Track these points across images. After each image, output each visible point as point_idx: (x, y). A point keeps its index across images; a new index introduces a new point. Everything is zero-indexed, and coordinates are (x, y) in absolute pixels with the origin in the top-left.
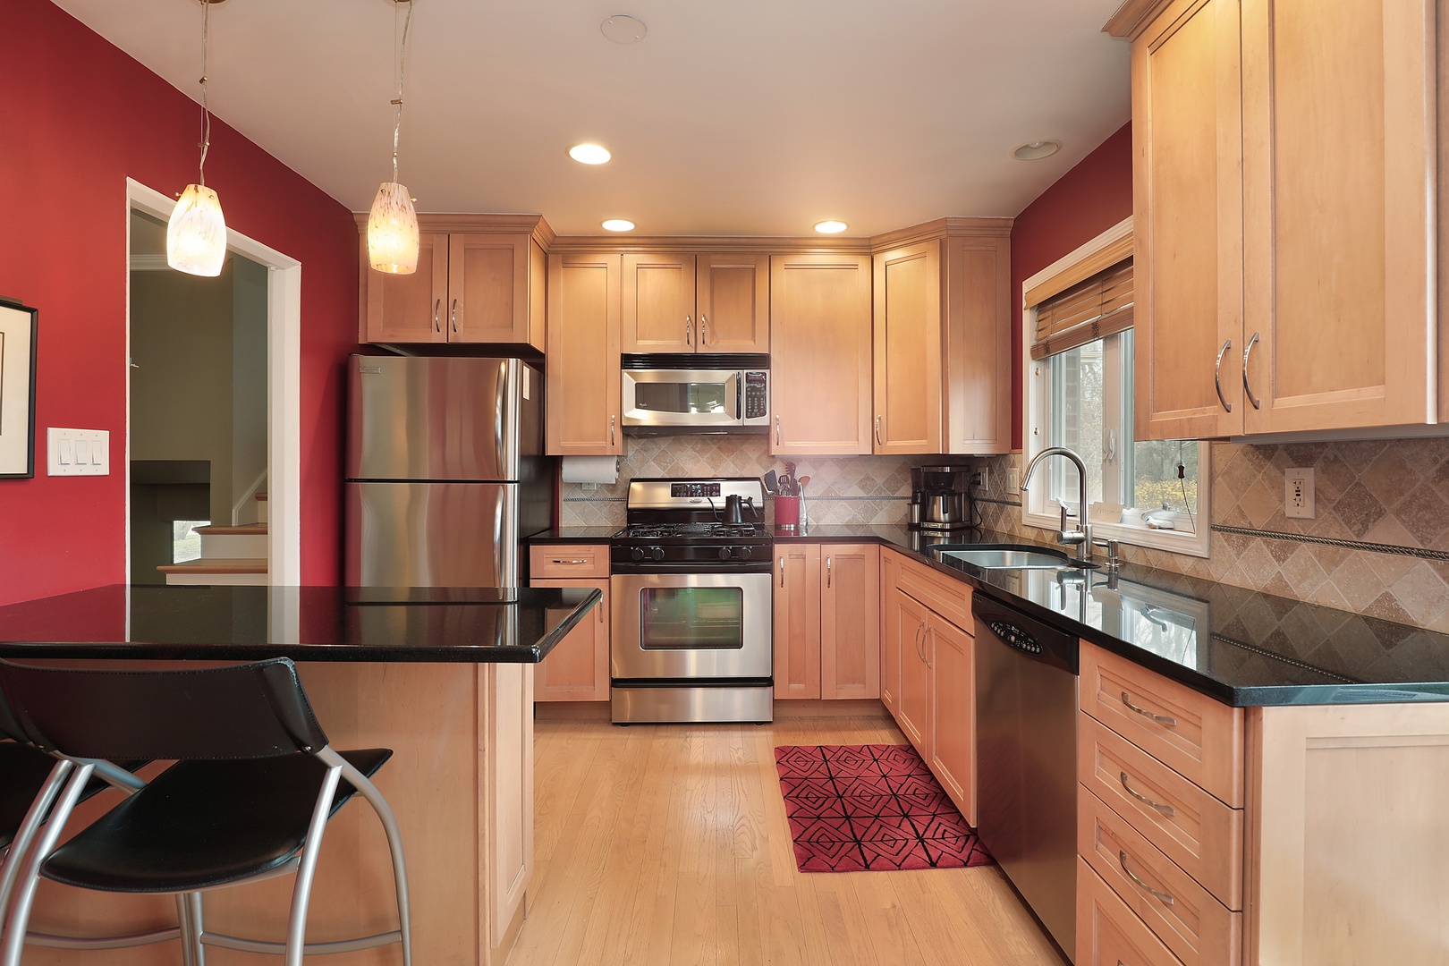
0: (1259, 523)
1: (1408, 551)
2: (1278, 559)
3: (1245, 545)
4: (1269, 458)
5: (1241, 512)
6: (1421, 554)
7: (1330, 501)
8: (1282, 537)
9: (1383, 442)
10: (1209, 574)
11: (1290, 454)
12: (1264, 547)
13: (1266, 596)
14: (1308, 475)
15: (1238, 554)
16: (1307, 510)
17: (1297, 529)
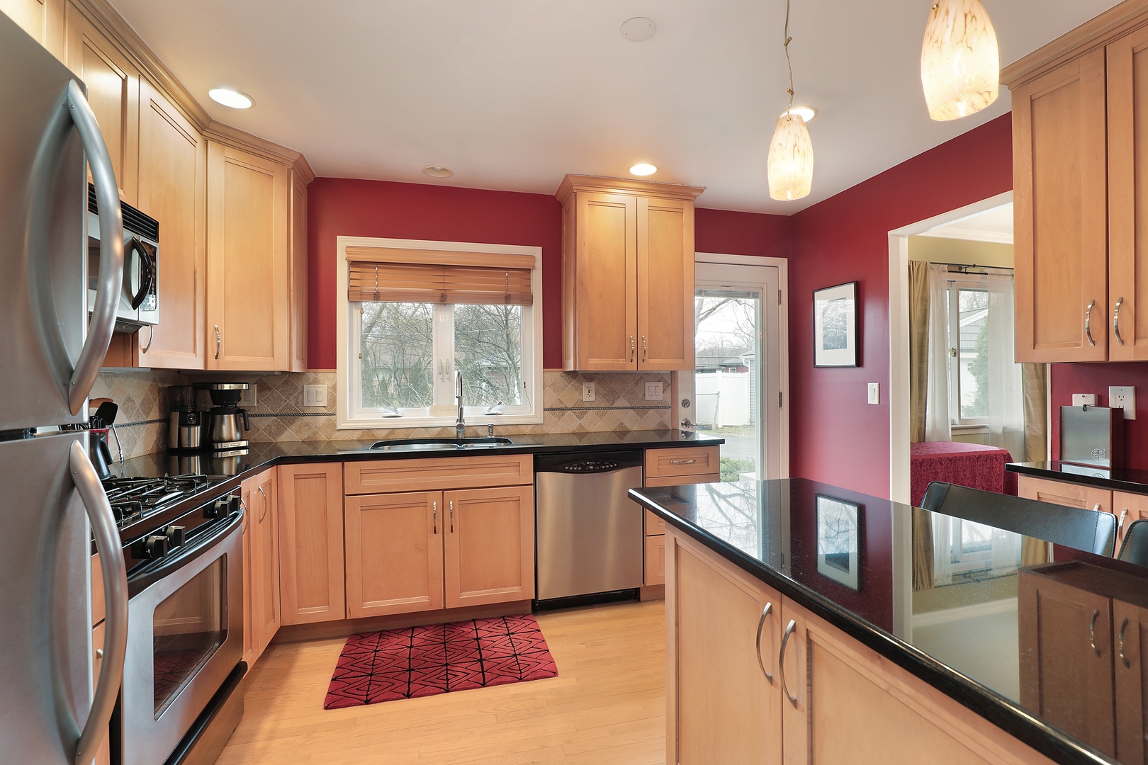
0: (570, 405)
1: (627, 408)
2: (580, 418)
3: (563, 415)
4: (574, 379)
5: (561, 401)
6: (630, 408)
7: (601, 394)
8: (581, 409)
9: (619, 374)
10: (542, 431)
11: (584, 377)
12: (573, 414)
13: (574, 434)
14: (592, 385)
15: (559, 419)
16: (593, 398)
17: (588, 405)
